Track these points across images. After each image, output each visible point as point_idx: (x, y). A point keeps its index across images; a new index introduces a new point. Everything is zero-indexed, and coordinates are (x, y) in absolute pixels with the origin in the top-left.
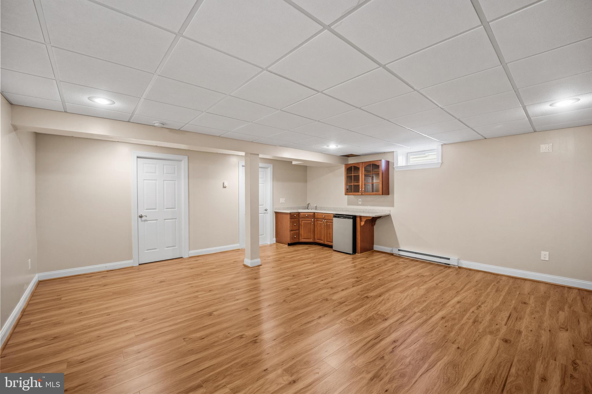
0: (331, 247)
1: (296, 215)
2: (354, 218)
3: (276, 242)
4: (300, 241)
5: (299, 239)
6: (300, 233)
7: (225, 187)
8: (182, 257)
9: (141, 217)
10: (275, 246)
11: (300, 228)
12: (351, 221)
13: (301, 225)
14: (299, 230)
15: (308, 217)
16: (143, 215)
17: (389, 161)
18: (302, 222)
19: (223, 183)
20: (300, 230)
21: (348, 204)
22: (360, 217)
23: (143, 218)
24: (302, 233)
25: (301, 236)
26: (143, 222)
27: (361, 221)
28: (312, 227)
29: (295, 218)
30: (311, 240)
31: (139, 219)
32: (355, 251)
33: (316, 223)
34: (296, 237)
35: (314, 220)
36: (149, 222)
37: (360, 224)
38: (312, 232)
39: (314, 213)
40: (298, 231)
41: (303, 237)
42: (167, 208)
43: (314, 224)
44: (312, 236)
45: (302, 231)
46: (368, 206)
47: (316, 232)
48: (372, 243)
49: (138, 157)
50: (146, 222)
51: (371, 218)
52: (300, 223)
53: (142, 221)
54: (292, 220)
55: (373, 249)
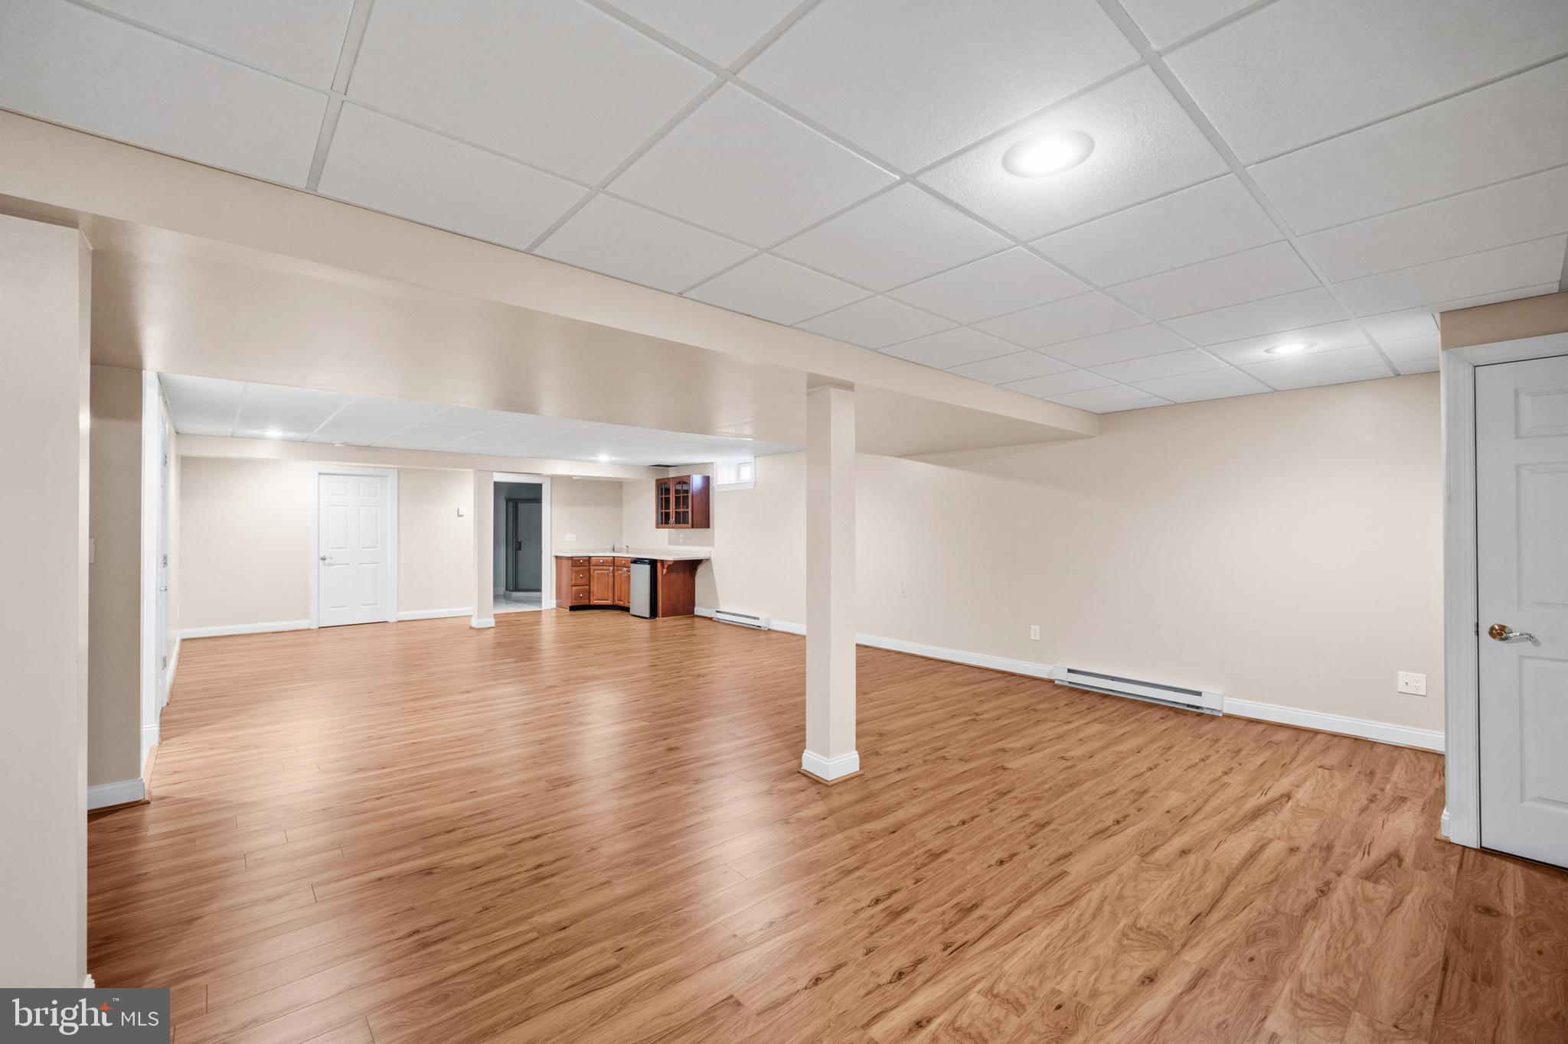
0: (627, 609)
1: (583, 560)
2: (653, 563)
3: (557, 606)
4: (591, 603)
5: (589, 600)
6: (591, 590)
7: (462, 516)
8: (386, 622)
9: (323, 559)
10: (554, 614)
11: (592, 583)
12: (647, 567)
13: (594, 577)
14: (589, 585)
15: (604, 564)
16: (327, 556)
17: (709, 477)
18: (595, 573)
19: (458, 510)
20: (592, 585)
21: (670, 544)
22: (662, 562)
23: (327, 561)
24: (595, 590)
25: (593, 595)
26: (327, 567)
27: (663, 567)
28: (611, 580)
29: (581, 565)
30: (609, 602)
31: (321, 562)
32: (654, 613)
33: (616, 574)
34: (583, 596)
35: (613, 570)
36: (335, 566)
37: (662, 571)
38: (610, 589)
39: (614, 557)
40: (587, 587)
41: (596, 598)
42: (364, 548)
43: (614, 576)
44: (611, 595)
45: (594, 588)
46: (688, 545)
47: (616, 588)
48: (692, 604)
49: (320, 474)
50: (331, 567)
51: (672, 563)
52: (592, 572)
53: (325, 565)
54: (576, 569)
55: (693, 613)
